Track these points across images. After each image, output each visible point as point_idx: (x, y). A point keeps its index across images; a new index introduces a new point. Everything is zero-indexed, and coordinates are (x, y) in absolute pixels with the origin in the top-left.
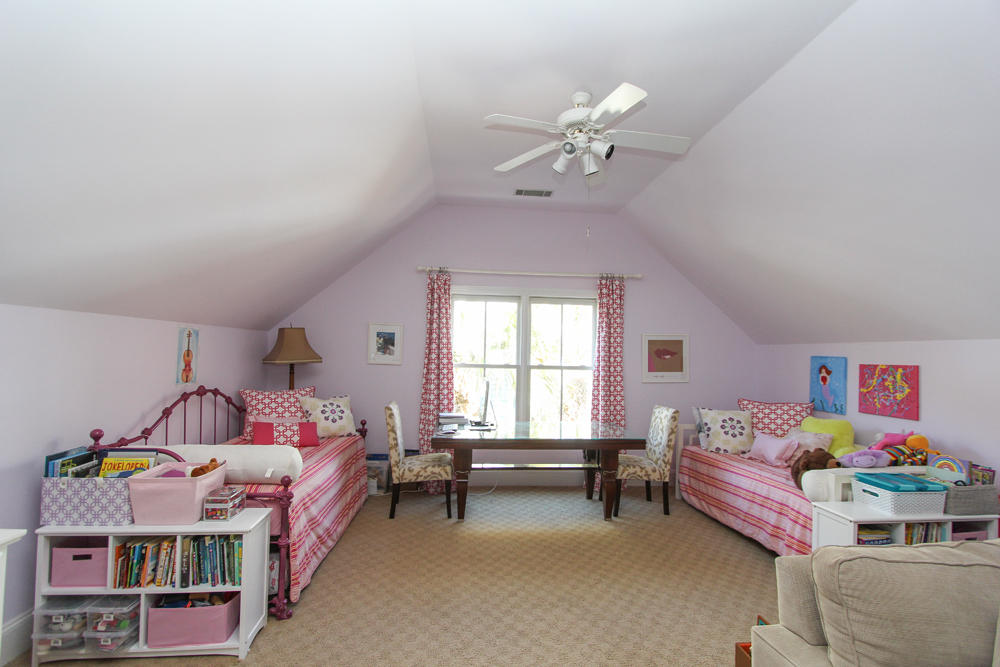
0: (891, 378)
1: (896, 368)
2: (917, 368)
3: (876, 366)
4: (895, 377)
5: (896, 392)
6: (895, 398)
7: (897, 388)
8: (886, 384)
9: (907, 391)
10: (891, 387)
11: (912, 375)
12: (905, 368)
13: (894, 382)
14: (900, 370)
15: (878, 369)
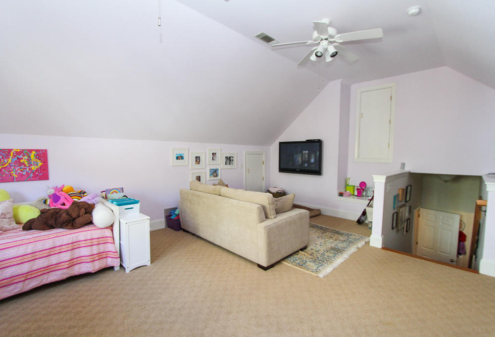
0: (26, 157)
1: (31, 151)
2: (46, 151)
3: (10, 150)
4: (29, 157)
5: (31, 165)
6: (30, 169)
7: (32, 163)
8: (22, 161)
9: (40, 164)
10: (26, 163)
11: (42, 155)
12: (37, 151)
13: (29, 160)
14: (34, 152)
15: (13, 151)
